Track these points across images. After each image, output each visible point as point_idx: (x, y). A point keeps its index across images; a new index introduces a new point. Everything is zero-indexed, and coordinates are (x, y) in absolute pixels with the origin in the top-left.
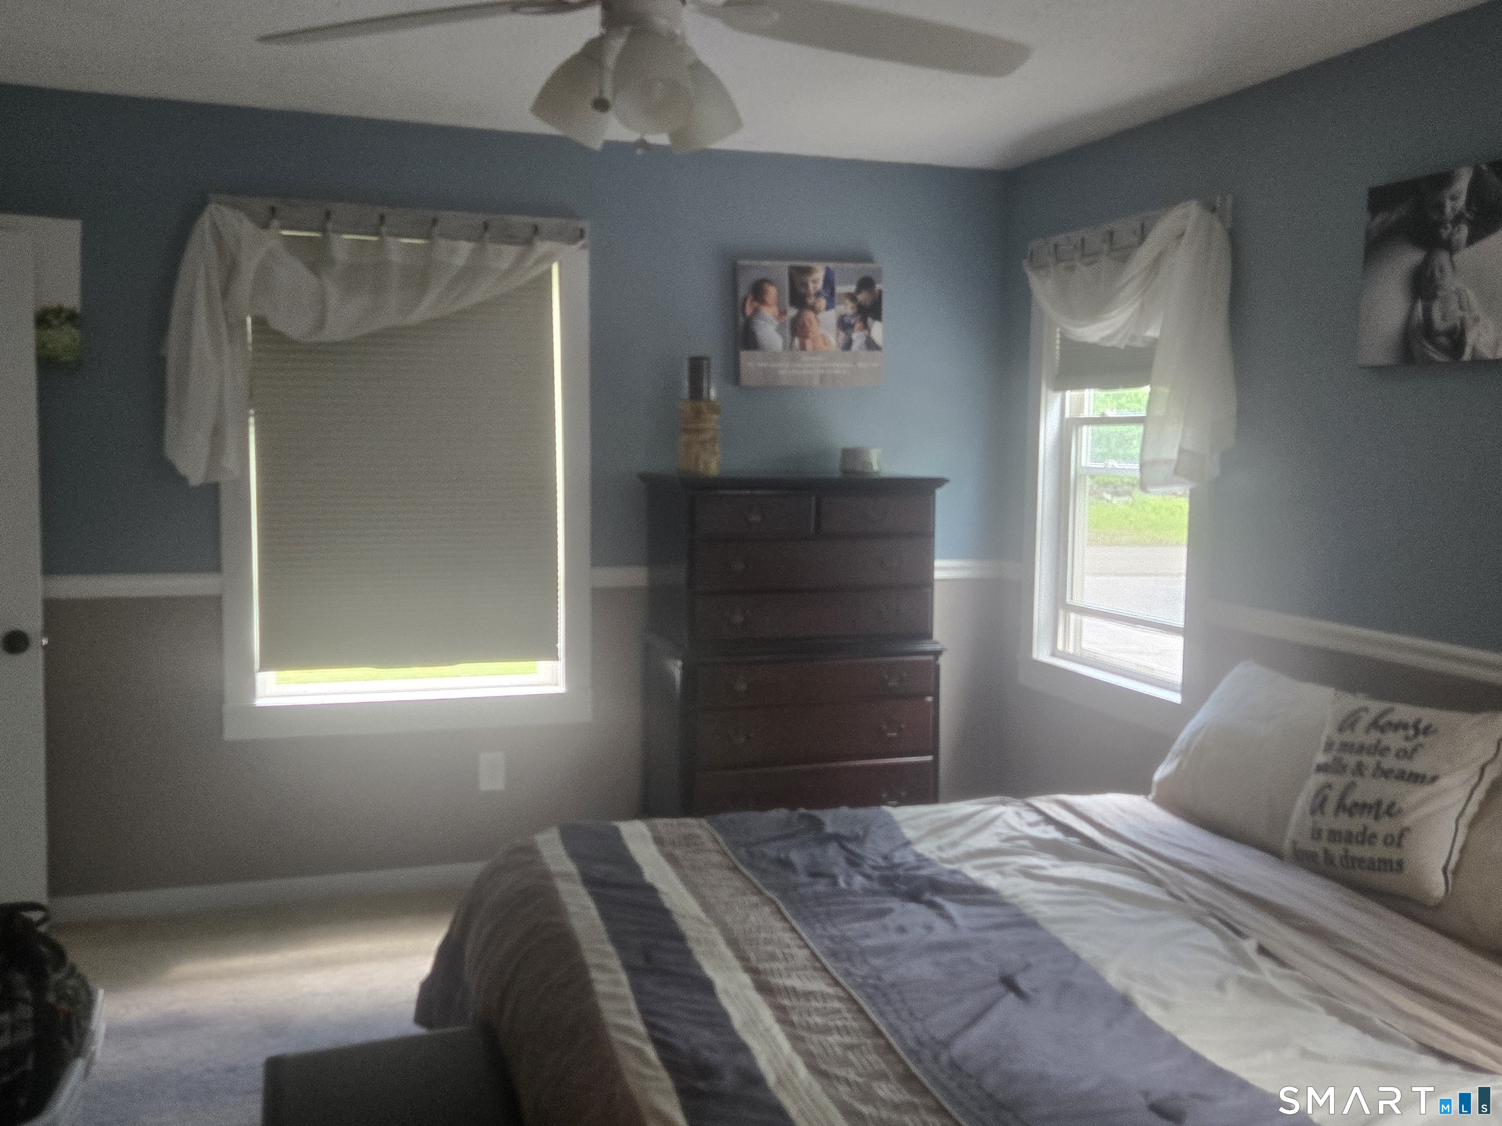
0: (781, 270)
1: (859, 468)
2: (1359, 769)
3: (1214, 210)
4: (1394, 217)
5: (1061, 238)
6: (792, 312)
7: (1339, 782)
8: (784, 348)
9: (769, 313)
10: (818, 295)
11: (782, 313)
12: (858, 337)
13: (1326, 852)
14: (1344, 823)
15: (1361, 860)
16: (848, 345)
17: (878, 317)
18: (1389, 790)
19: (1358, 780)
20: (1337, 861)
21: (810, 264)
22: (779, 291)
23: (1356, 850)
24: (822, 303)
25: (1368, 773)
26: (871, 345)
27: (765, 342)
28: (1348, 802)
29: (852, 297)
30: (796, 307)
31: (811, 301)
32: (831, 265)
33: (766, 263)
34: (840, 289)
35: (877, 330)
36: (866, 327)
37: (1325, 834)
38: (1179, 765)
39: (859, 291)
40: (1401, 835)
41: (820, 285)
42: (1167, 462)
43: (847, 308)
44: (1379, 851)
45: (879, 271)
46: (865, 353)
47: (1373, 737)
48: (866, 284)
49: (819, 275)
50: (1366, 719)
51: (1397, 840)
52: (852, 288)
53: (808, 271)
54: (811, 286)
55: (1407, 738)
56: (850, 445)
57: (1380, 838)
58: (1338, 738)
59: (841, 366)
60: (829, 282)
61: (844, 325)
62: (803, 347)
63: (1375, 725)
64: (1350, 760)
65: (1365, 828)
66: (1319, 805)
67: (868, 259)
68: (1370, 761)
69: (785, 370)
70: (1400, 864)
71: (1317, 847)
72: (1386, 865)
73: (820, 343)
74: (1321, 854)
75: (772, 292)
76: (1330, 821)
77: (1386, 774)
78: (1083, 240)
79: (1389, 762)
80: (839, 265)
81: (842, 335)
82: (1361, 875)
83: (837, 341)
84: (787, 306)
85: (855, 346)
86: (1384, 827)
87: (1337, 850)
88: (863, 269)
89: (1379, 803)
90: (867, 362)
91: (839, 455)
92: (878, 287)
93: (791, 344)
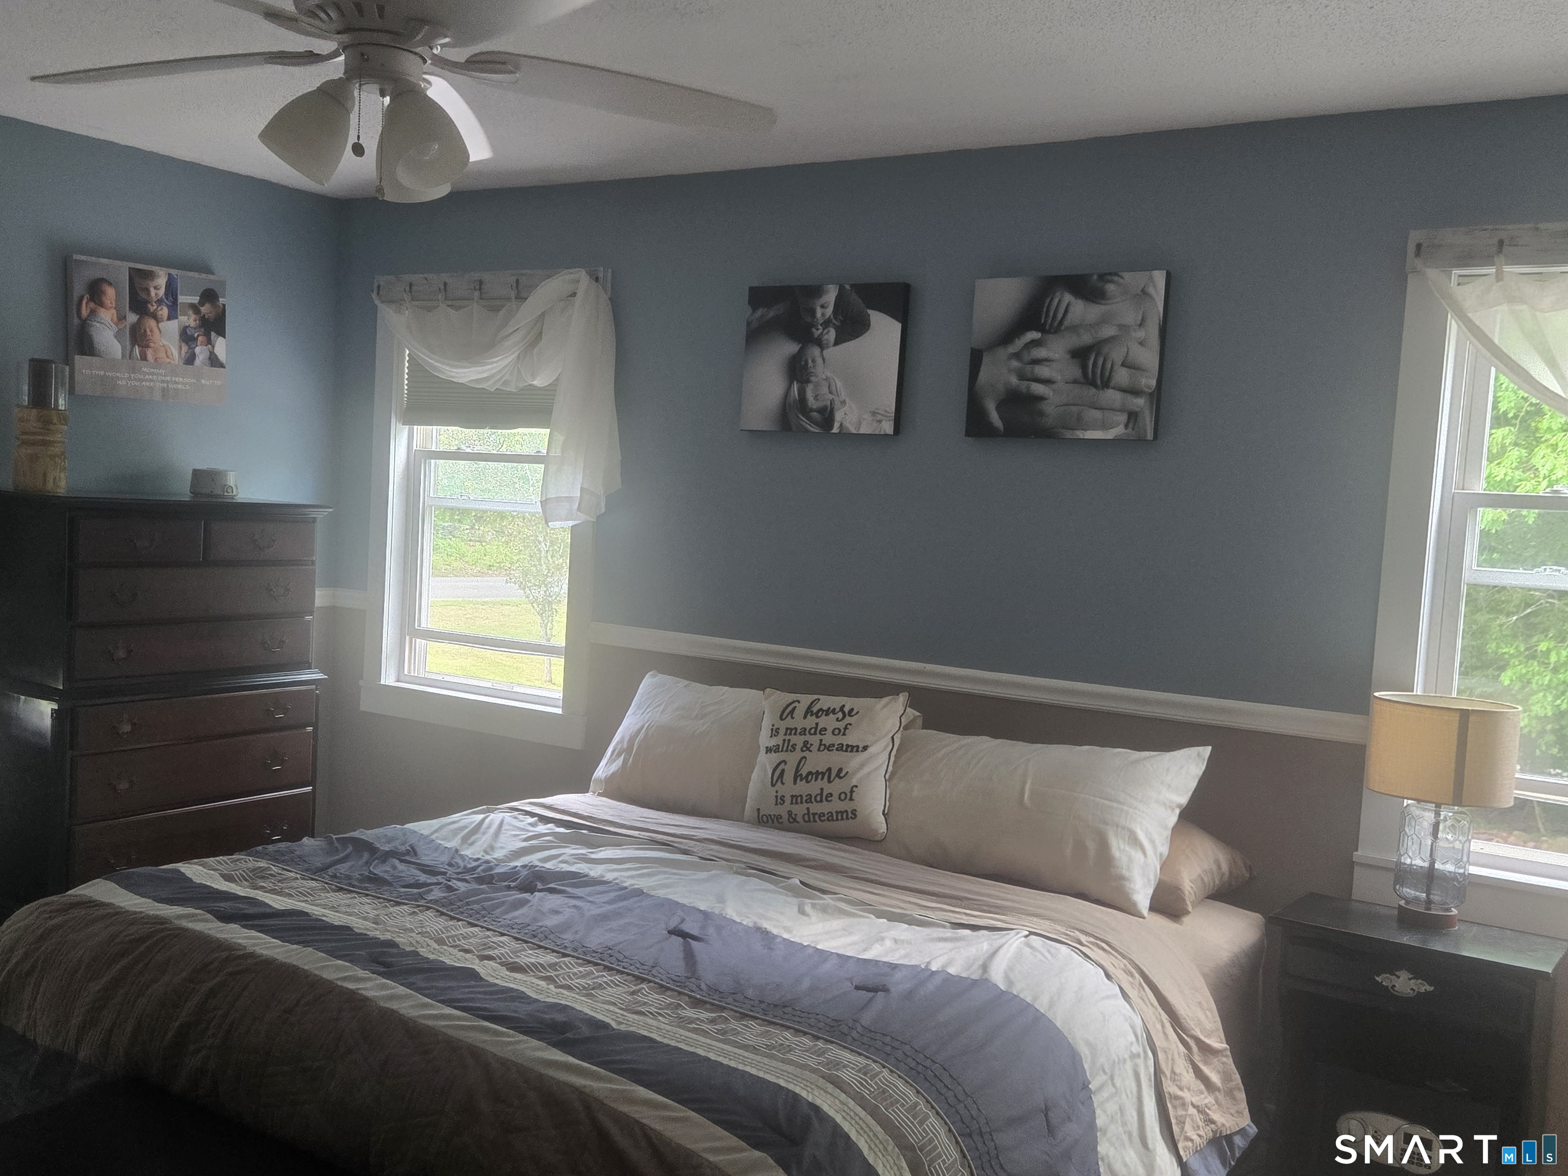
0: (121, 270)
1: (218, 491)
2: (806, 746)
3: (597, 280)
4: (772, 314)
5: (417, 278)
6: (132, 318)
7: (793, 758)
8: (123, 356)
9: (107, 315)
10: (160, 302)
11: (121, 318)
12: (201, 352)
13: (790, 813)
14: (802, 788)
15: (821, 815)
16: (190, 360)
17: (222, 333)
18: (835, 759)
19: (806, 754)
20: (799, 819)
21: (154, 268)
22: (118, 294)
23: (816, 808)
24: (164, 312)
25: (814, 748)
26: (214, 361)
27: (103, 348)
28: (804, 772)
29: (195, 308)
30: (137, 313)
31: (152, 308)
32: (174, 272)
33: (105, 261)
34: (182, 299)
35: (221, 346)
36: (209, 342)
37: (788, 800)
38: (625, 762)
39: (202, 303)
40: (852, 792)
41: (162, 292)
42: (569, 499)
43: (189, 320)
44: (836, 806)
45: (223, 284)
46: (207, 369)
47: (811, 721)
48: (209, 296)
49: (162, 281)
50: (801, 709)
51: (849, 795)
52: (195, 300)
53: (150, 275)
54: (153, 292)
55: (837, 720)
56: (202, 466)
57: (836, 795)
58: (782, 726)
59: (183, 381)
60: (171, 290)
61: (186, 337)
62: (144, 357)
63: (808, 711)
64: (798, 740)
65: (822, 789)
66: (778, 776)
67: (209, 271)
68: (814, 740)
69: (124, 380)
70: (854, 812)
71: (782, 810)
72: (842, 815)
73: (162, 354)
74: (785, 816)
75: (110, 292)
76: (789, 788)
77: (829, 748)
78: (445, 284)
79: (828, 739)
80: (180, 272)
81: (185, 348)
82: (820, 825)
83: (180, 354)
84: (127, 312)
85: (198, 362)
86: (837, 787)
87: (799, 810)
88: (203, 280)
89: (829, 770)
90: (211, 379)
91: (189, 477)
92: (221, 300)
93: (131, 351)
